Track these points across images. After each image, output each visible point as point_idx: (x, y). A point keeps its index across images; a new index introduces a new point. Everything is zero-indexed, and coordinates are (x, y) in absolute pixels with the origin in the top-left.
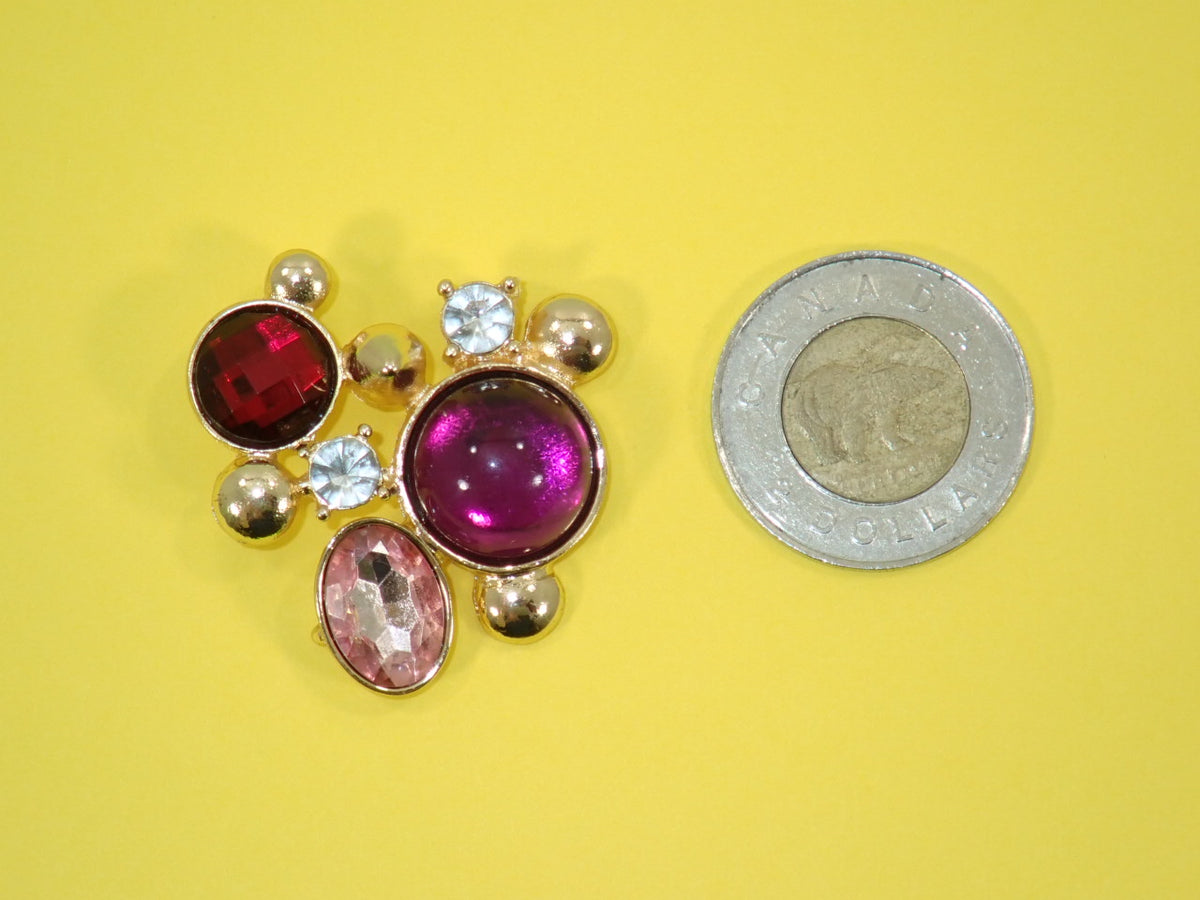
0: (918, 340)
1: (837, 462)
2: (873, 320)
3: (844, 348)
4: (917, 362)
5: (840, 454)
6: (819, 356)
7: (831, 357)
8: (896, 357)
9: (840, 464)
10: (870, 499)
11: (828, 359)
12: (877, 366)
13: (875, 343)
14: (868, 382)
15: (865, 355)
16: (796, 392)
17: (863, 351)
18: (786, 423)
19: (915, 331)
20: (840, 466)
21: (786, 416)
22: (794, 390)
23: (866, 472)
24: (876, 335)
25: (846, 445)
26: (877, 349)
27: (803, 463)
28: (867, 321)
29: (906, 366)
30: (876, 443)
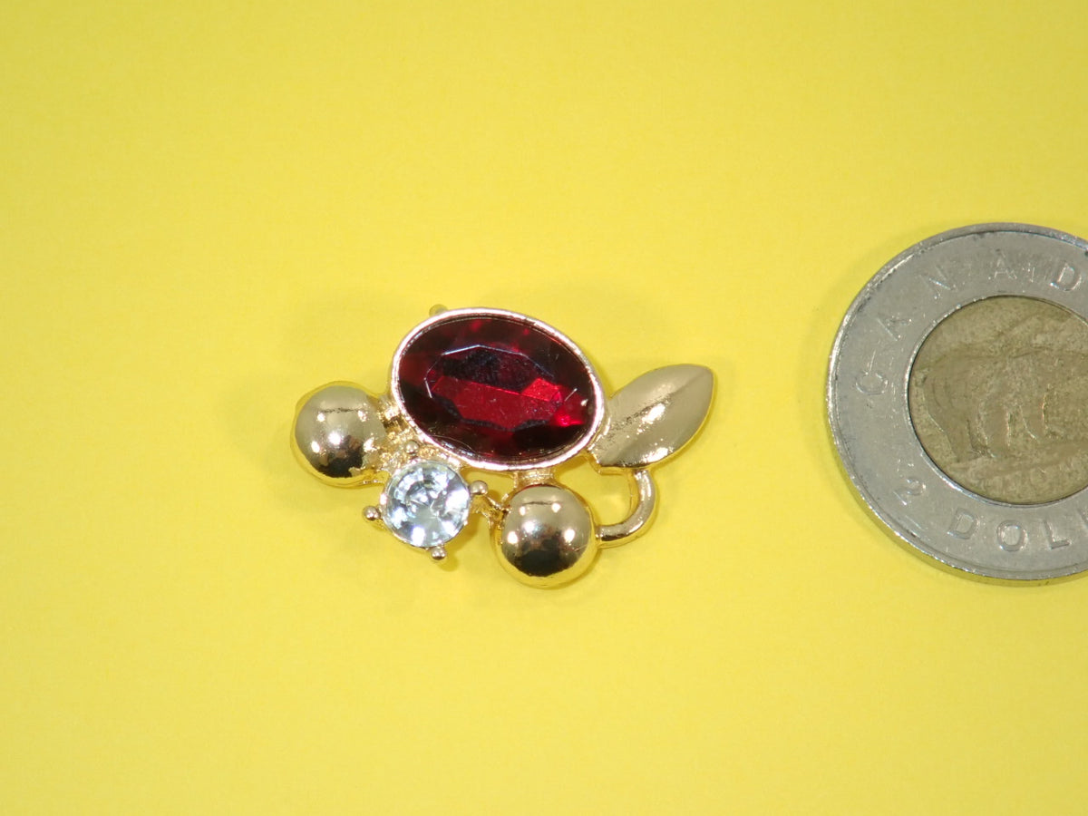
0: (1063, 321)
1: (976, 458)
2: (1010, 299)
3: (980, 330)
4: (1065, 346)
5: (979, 448)
6: (949, 339)
7: (963, 340)
8: (1040, 340)
9: (979, 460)
10: (1017, 500)
11: (961, 342)
12: (1018, 350)
13: (1015, 324)
14: (1008, 369)
15: (1003, 338)
16: (925, 379)
17: (1001, 334)
18: (915, 415)
19: (1061, 312)
20: (979, 463)
21: (914, 406)
22: (922, 376)
23: (1010, 469)
24: (1014, 316)
25: (987, 439)
26: (1017, 331)
27: (937, 459)
28: (1004, 300)
29: (1052, 350)
30: (1021, 435)
